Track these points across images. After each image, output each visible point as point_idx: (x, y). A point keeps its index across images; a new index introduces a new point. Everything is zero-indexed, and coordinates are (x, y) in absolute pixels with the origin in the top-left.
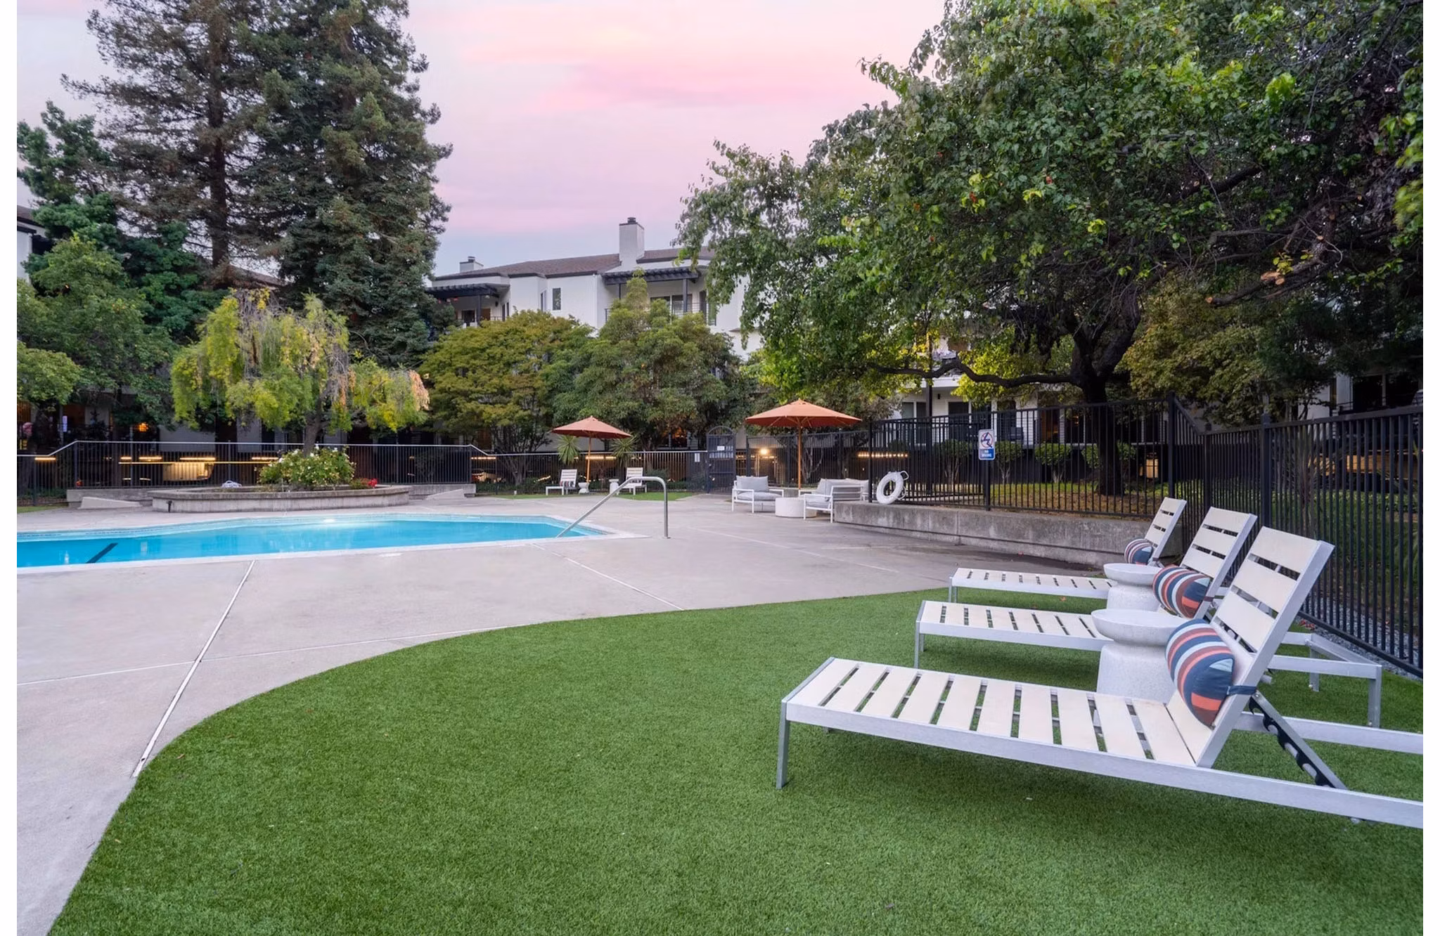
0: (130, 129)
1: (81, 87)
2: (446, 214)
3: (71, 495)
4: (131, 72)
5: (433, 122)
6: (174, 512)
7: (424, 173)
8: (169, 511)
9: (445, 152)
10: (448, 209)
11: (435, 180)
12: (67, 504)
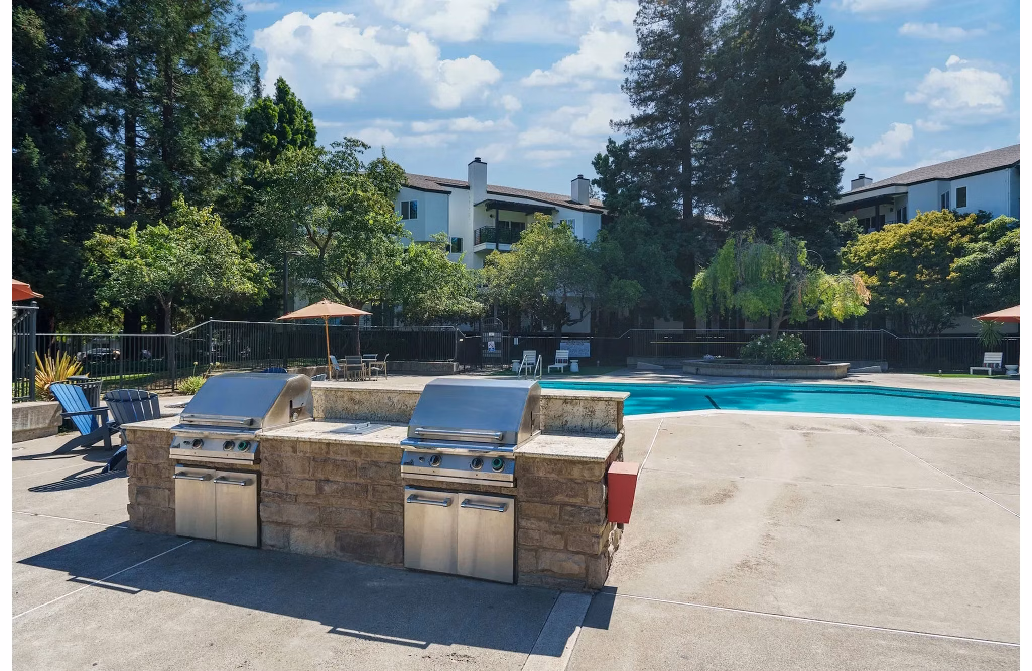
0: (640, 141)
1: (618, 125)
2: (850, 145)
3: (630, 361)
4: (643, 108)
5: (839, 76)
6: (699, 375)
7: (832, 118)
8: (697, 374)
9: (849, 96)
10: (851, 141)
11: (841, 121)
12: (626, 366)
